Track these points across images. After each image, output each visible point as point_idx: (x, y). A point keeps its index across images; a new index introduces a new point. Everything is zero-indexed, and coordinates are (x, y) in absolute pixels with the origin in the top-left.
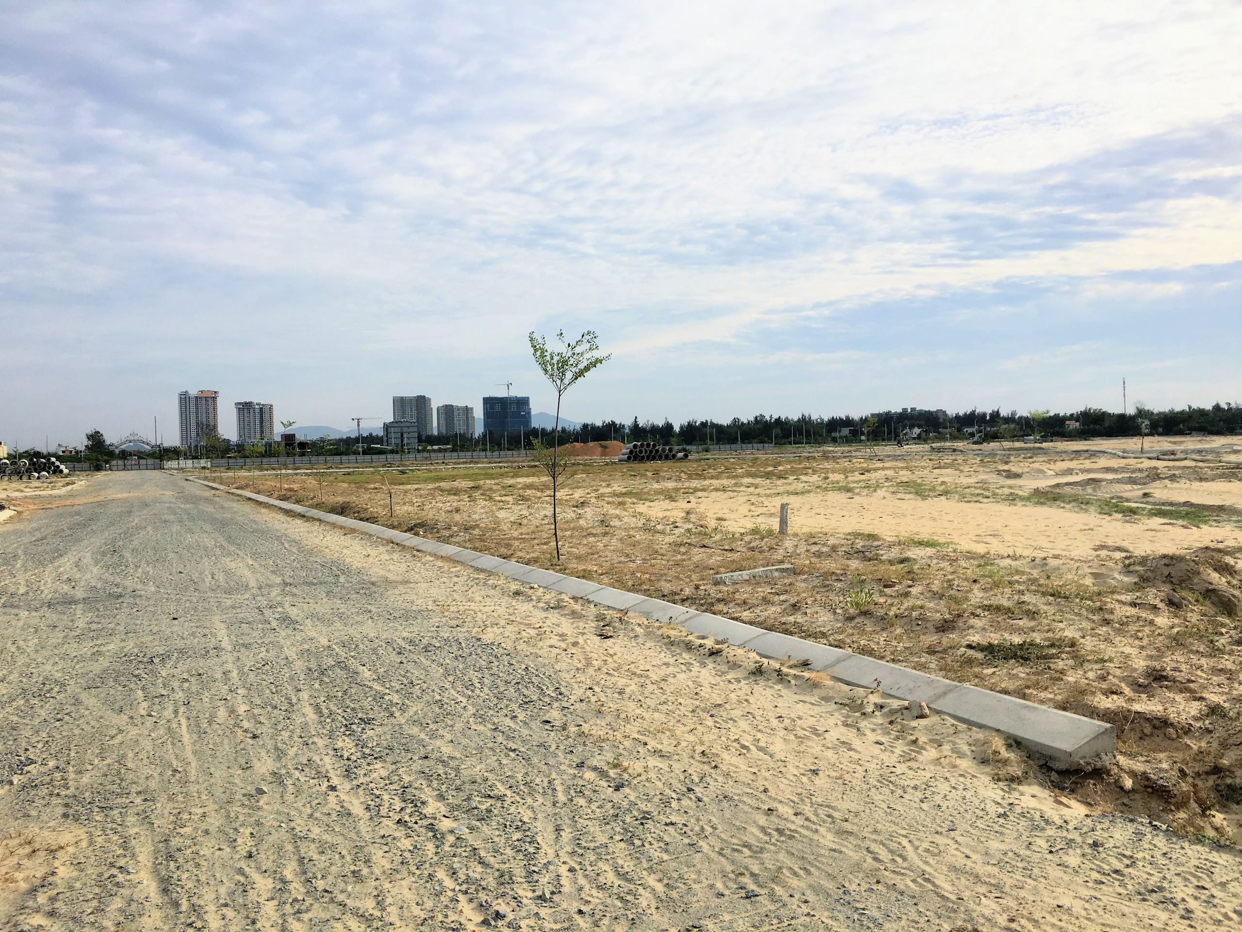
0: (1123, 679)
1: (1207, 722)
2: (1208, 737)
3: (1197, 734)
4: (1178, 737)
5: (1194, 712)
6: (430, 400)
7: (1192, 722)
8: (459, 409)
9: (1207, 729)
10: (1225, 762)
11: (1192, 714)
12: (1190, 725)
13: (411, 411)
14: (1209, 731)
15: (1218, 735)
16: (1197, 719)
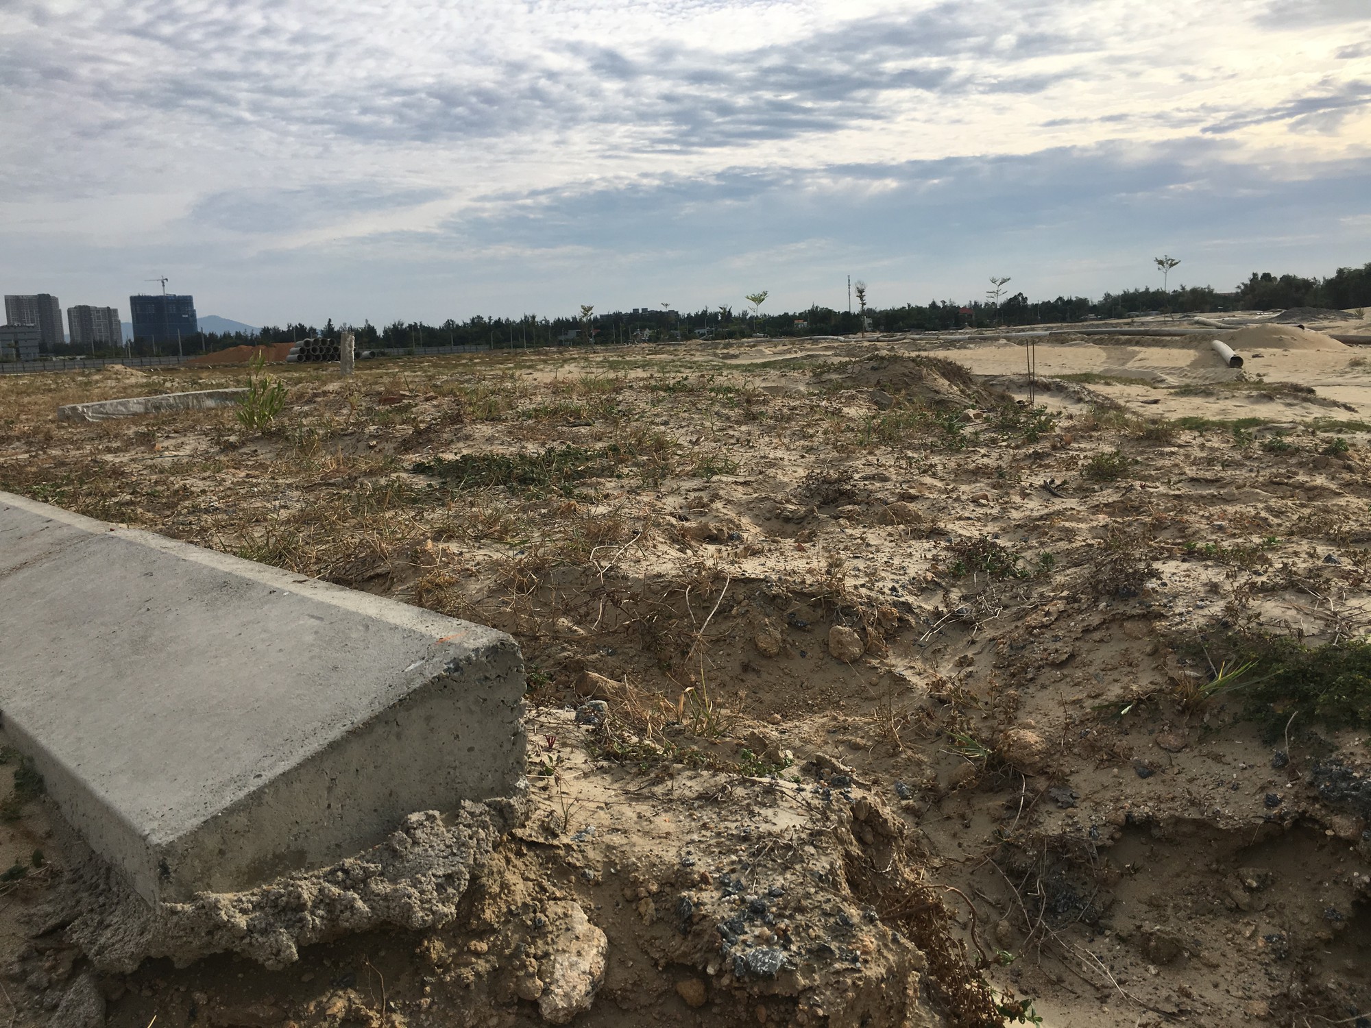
0: (747, 508)
1: (955, 595)
2: (959, 647)
3: (926, 637)
4: (869, 651)
5: (916, 568)
6: (56, 300)
7: (911, 599)
8: (97, 310)
9: (956, 615)
10: (1031, 737)
11: (912, 573)
12: (907, 607)
13: (32, 315)
14: (962, 623)
15: (989, 633)
16: (923, 587)
